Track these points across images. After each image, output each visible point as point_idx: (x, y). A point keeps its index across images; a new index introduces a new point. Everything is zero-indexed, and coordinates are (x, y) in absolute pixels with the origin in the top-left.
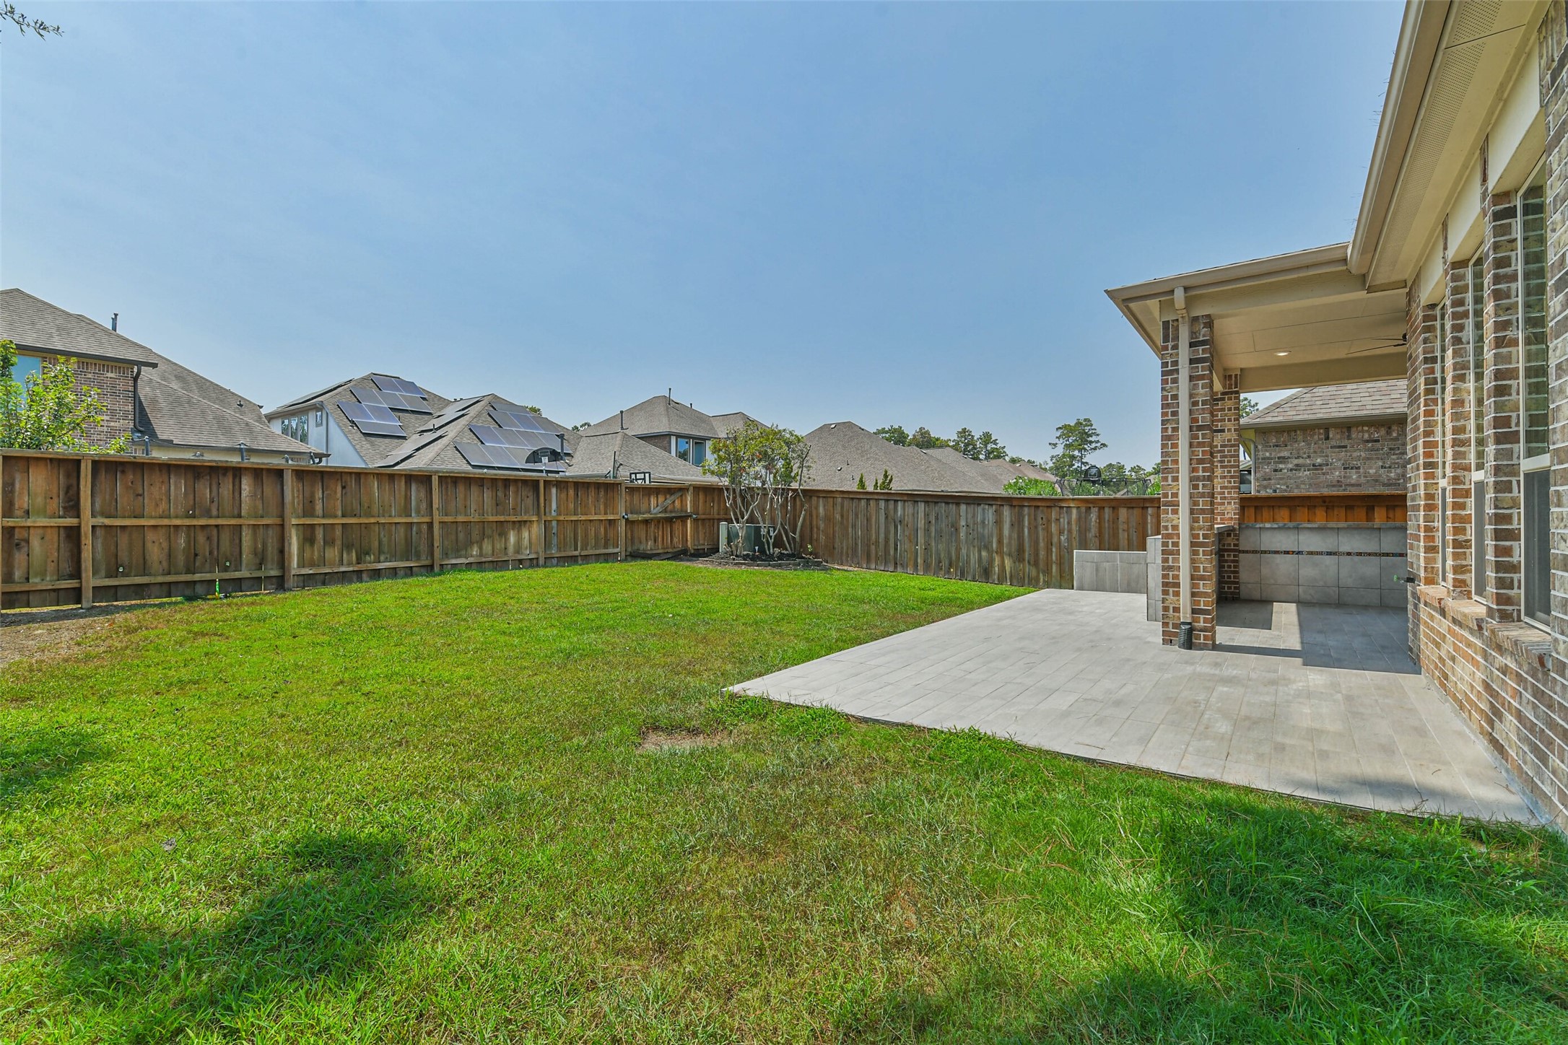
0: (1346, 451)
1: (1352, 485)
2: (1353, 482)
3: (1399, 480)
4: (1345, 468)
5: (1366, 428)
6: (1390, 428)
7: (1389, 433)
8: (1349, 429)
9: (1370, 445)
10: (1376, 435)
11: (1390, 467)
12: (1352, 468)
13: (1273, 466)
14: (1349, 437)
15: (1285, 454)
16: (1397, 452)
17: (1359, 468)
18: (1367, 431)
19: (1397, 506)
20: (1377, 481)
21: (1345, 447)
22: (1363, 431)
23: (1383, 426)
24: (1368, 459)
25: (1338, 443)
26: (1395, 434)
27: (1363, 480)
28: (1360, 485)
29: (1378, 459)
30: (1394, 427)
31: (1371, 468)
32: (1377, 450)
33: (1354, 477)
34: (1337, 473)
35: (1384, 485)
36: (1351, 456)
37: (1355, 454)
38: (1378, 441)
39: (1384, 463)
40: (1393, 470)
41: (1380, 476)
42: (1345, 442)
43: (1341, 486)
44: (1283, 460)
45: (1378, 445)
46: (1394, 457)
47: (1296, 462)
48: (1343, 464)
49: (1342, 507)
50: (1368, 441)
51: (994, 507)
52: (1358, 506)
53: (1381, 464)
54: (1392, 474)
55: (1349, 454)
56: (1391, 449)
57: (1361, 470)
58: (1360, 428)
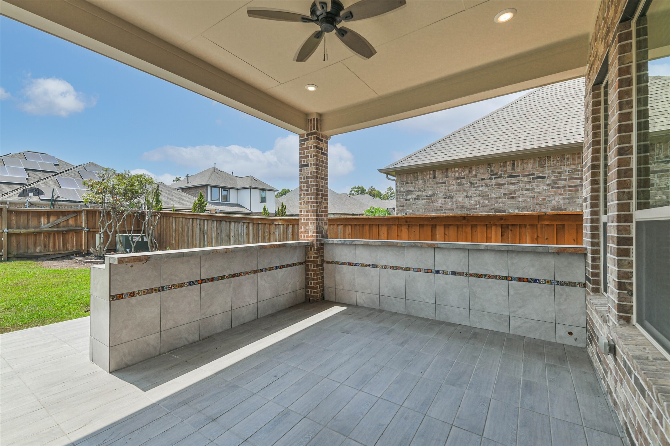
0: (445, 186)
1: (449, 209)
2: (449, 207)
3: (476, 205)
4: (445, 198)
5: (457, 169)
6: (471, 168)
7: (470, 172)
8: (447, 169)
9: (459, 181)
10: (463, 174)
11: (471, 197)
12: (448, 198)
13: (405, 197)
14: (447, 176)
15: (411, 189)
16: (476, 185)
17: (452, 197)
18: (458, 171)
19: (451, 225)
20: (463, 206)
21: (445, 183)
22: (455, 171)
23: (467, 167)
24: (458, 191)
25: (441, 181)
26: (474, 173)
27: (455, 206)
28: (452, 209)
29: (464, 190)
30: (474, 168)
31: (459, 197)
32: (464, 185)
33: (450, 204)
34: (440, 201)
35: (468, 209)
36: (448, 189)
37: (450, 188)
38: (463, 178)
39: (467, 193)
40: (473, 199)
41: (465, 203)
42: (445, 180)
43: (442, 210)
44: (410, 192)
45: (464, 181)
46: (474, 189)
47: (417, 194)
48: (444, 195)
49: (417, 225)
50: (458, 178)
51: (246, 224)
52: (426, 225)
53: (465, 194)
54: (472, 202)
55: (447, 188)
56: (472, 183)
57: (454, 199)
58: (453, 169)
